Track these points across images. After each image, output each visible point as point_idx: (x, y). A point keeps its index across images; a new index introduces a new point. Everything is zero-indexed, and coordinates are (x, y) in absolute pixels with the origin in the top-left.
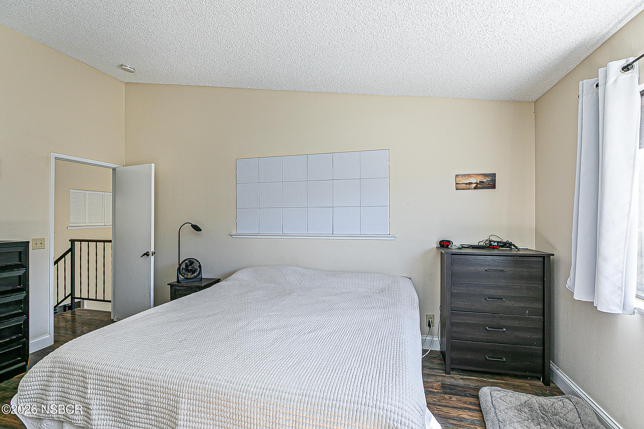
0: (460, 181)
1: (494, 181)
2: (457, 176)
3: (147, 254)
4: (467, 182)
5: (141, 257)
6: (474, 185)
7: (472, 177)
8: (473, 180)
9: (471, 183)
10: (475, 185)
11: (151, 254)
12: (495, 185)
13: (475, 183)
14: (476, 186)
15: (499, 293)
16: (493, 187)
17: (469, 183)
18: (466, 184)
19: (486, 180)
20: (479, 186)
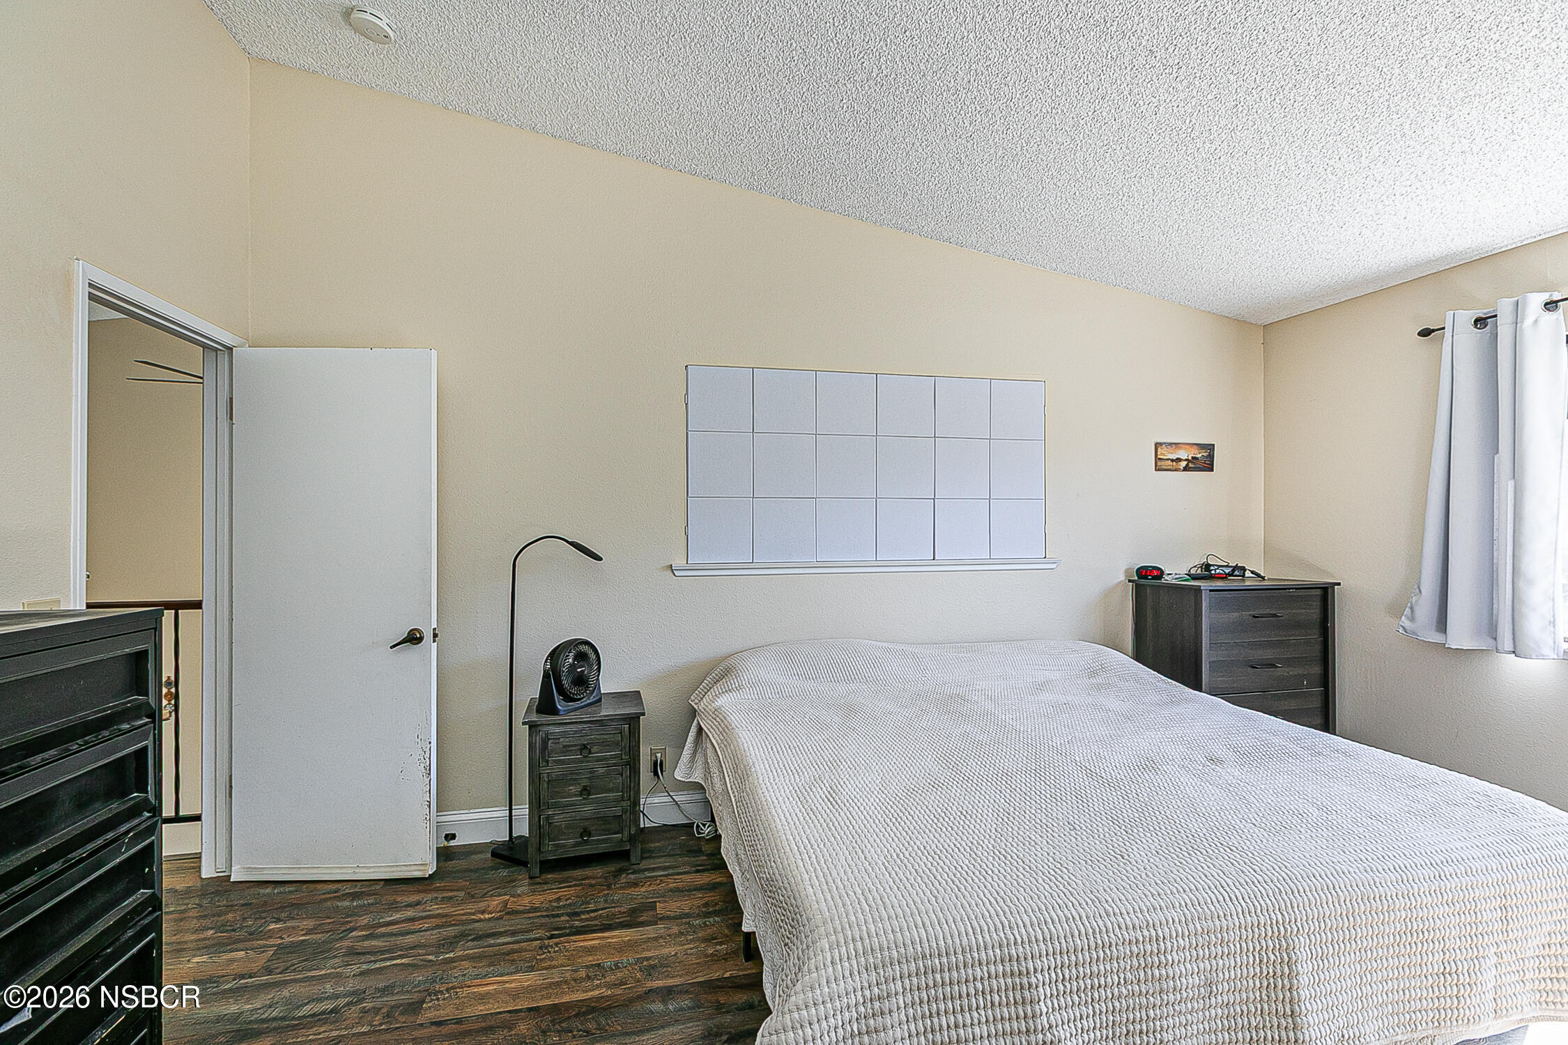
0: (1164, 455)
1: (1211, 457)
2: (1157, 445)
3: (413, 638)
4: (1174, 457)
5: (392, 647)
6: (1184, 464)
7: (1180, 448)
8: (1183, 454)
9: (1179, 460)
10: (1186, 463)
11: (428, 636)
12: (1212, 465)
13: (1186, 460)
14: (1187, 465)
15: (1268, 654)
16: (1210, 468)
17: (1177, 459)
18: (1172, 460)
19: (1200, 456)
20: (1191, 465)
